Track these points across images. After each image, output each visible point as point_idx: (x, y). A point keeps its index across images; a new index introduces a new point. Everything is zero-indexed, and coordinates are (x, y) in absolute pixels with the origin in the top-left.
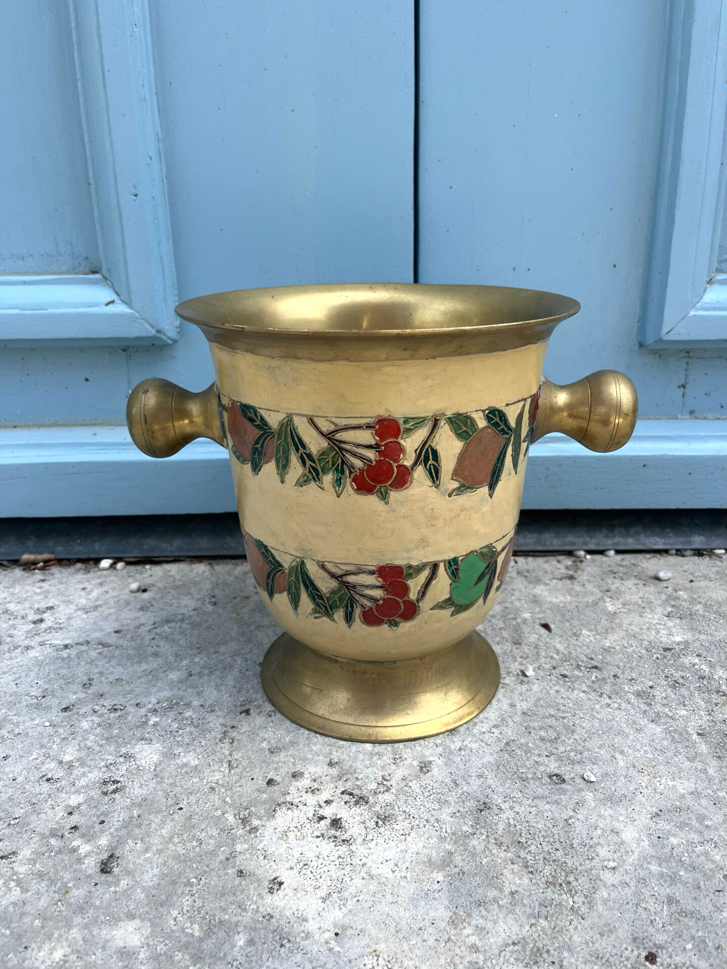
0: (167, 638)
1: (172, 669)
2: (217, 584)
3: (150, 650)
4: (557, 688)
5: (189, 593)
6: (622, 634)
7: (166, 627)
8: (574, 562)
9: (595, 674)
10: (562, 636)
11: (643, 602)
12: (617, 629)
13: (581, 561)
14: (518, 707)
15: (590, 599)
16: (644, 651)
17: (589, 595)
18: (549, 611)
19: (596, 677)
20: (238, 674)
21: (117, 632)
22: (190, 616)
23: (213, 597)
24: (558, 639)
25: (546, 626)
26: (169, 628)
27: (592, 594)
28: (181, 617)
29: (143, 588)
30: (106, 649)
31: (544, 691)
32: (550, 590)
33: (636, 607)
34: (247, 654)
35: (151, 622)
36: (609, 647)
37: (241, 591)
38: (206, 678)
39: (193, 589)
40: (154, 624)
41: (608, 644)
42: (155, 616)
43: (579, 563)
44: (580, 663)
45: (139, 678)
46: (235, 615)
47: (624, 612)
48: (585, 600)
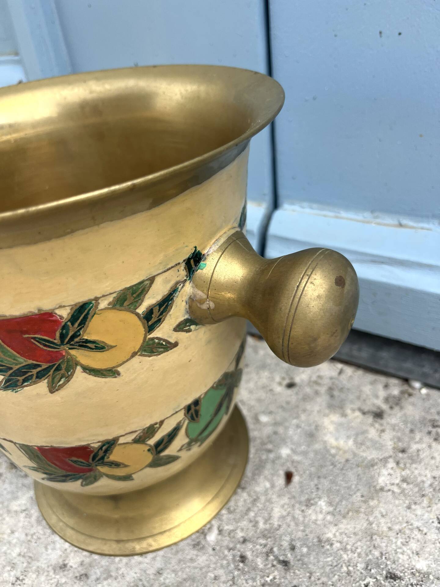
4: (220, 572)
6: (361, 524)
8: (403, 392)
9: (276, 573)
10: (294, 497)
11: (431, 485)
12: (362, 515)
13: (410, 395)
14: (162, 579)
15: (371, 455)
16: (360, 566)
17: (376, 449)
18: (312, 455)
19: (274, 578)
24: (285, 500)
25: (289, 476)
27: (380, 447)
31: (204, 570)
32: (341, 425)
33: (416, 489)
36: (328, 540)
41: (330, 535)
43: (406, 396)
44: (275, 549)
47: (393, 492)
48: (364, 455)
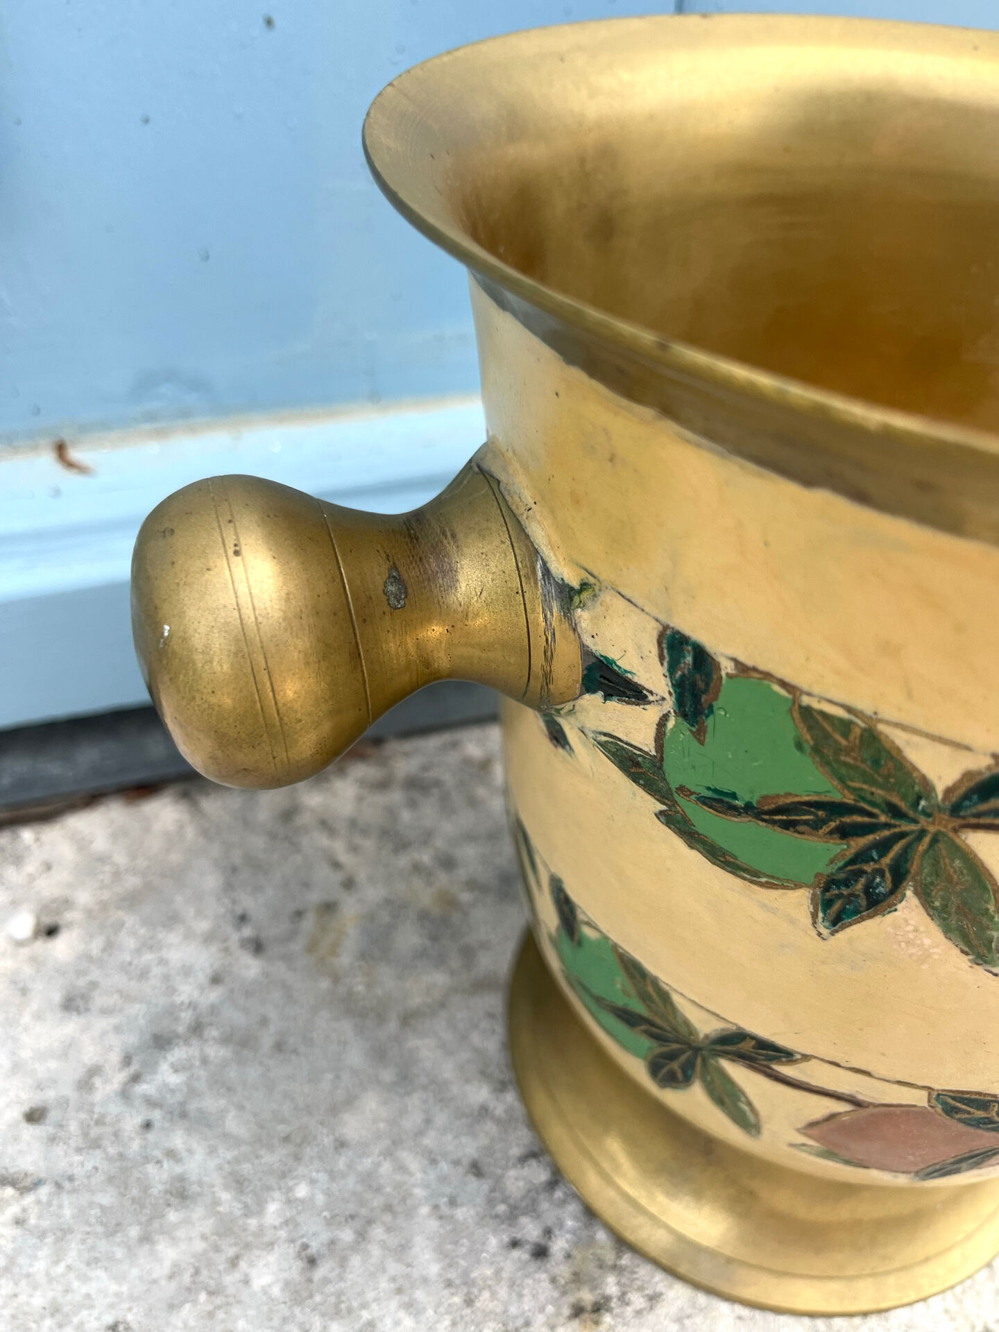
0: (184, 1115)
1: (247, 1246)
2: (234, 870)
3: (159, 1176)
5: (172, 920)
7: (164, 1067)
20: (433, 1224)
21: (34, 1116)
22: (213, 1009)
23: (243, 919)
26: (176, 1070)
28: (186, 1016)
29: (48, 920)
30: (29, 1199)
34: (420, 1133)
35: (115, 1057)
37: (306, 885)
38: (355, 1261)
39: (179, 899)
40: (127, 1060)
42: (118, 1029)
45: (172, 1307)
46: (325, 984)
